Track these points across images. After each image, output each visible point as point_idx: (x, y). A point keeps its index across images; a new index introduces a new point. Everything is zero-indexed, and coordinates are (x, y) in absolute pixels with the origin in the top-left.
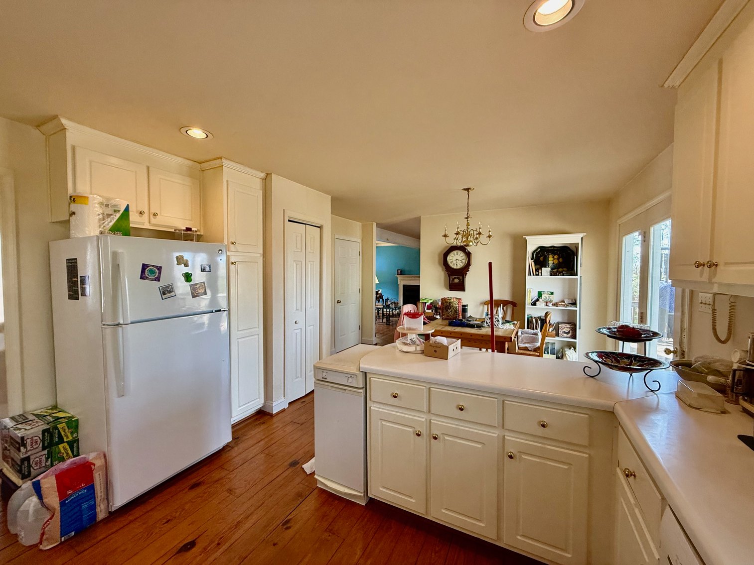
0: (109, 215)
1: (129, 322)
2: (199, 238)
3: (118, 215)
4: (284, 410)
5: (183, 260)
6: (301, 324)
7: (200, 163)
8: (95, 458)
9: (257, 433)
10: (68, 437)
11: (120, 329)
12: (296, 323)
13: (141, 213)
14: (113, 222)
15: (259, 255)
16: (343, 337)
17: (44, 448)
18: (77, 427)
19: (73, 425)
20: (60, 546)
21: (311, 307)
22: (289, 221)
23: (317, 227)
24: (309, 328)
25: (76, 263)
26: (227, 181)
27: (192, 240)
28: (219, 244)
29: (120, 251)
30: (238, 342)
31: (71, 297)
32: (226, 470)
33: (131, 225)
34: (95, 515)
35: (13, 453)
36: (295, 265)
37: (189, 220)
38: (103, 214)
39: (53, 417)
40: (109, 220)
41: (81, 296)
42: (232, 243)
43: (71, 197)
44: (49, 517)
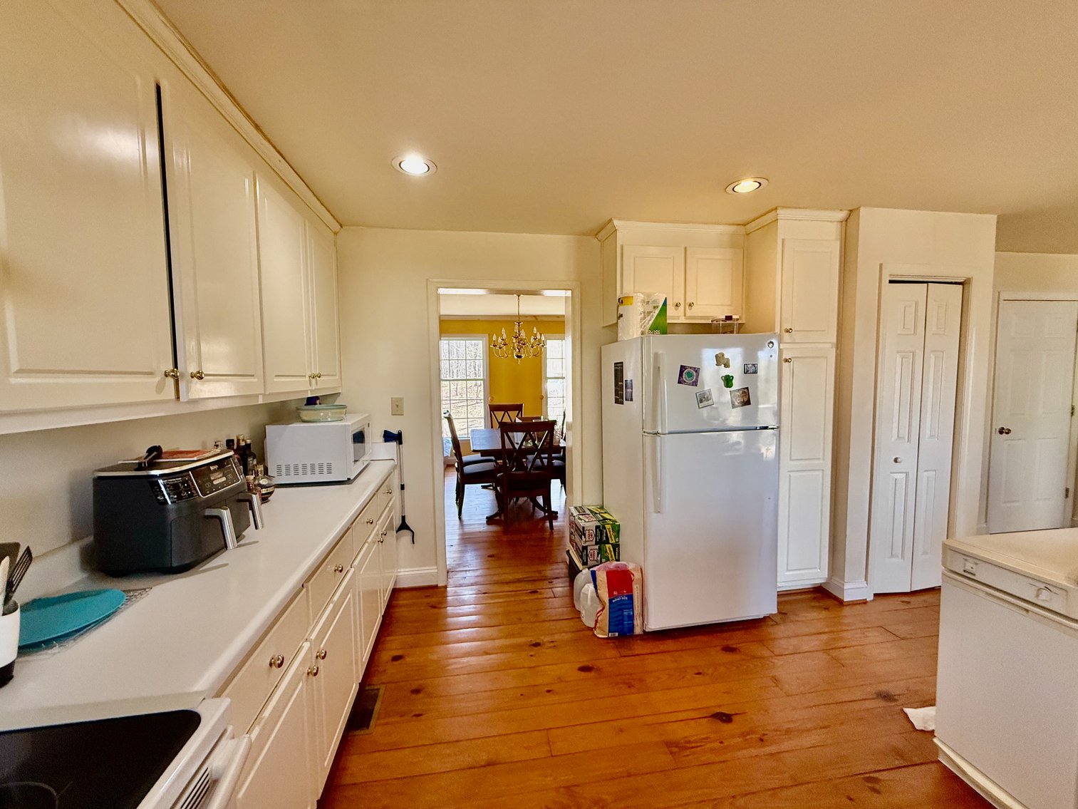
0: (649, 313)
1: (667, 432)
2: (741, 328)
3: (657, 311)
4: (864, 602)
5: (724, 358)
6: (908, 463)
7: (744, 225)
8: (634, 569)
9: (813, 618)
10: (612, 540)
11: (658, 439)
12: (896, 460)
13: (677, 305)
14: (653, 320)
15: (829, 345)
16: (1008, 505)
17: (596, 543)
18: (618, 532)
19: (617, 530)
20: (606, 641)
21: (932, 436)
22: (891, 282)
23: (956, 283)
24: (924, 476)
25: (622, 366)
26: (783, 240)
27: (732, 332)
28: (769, 334)
29: (660, 352)
30: (790, 476)
31: (617, 402)
32: (767, 648)
33: (668, 321)
34: (632, 628)
35: (577, 539)
36: (899, 360)
37: (728, 305)
38: (644, 312)
39: (602, 516)
40: (649, 317)
41: (626, 400)
42: (788, 331)
43: (619, 299)
44: (601, 608)
